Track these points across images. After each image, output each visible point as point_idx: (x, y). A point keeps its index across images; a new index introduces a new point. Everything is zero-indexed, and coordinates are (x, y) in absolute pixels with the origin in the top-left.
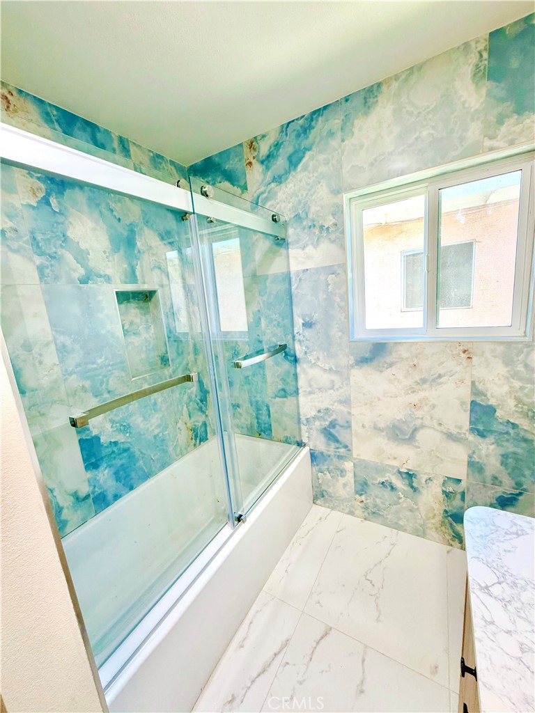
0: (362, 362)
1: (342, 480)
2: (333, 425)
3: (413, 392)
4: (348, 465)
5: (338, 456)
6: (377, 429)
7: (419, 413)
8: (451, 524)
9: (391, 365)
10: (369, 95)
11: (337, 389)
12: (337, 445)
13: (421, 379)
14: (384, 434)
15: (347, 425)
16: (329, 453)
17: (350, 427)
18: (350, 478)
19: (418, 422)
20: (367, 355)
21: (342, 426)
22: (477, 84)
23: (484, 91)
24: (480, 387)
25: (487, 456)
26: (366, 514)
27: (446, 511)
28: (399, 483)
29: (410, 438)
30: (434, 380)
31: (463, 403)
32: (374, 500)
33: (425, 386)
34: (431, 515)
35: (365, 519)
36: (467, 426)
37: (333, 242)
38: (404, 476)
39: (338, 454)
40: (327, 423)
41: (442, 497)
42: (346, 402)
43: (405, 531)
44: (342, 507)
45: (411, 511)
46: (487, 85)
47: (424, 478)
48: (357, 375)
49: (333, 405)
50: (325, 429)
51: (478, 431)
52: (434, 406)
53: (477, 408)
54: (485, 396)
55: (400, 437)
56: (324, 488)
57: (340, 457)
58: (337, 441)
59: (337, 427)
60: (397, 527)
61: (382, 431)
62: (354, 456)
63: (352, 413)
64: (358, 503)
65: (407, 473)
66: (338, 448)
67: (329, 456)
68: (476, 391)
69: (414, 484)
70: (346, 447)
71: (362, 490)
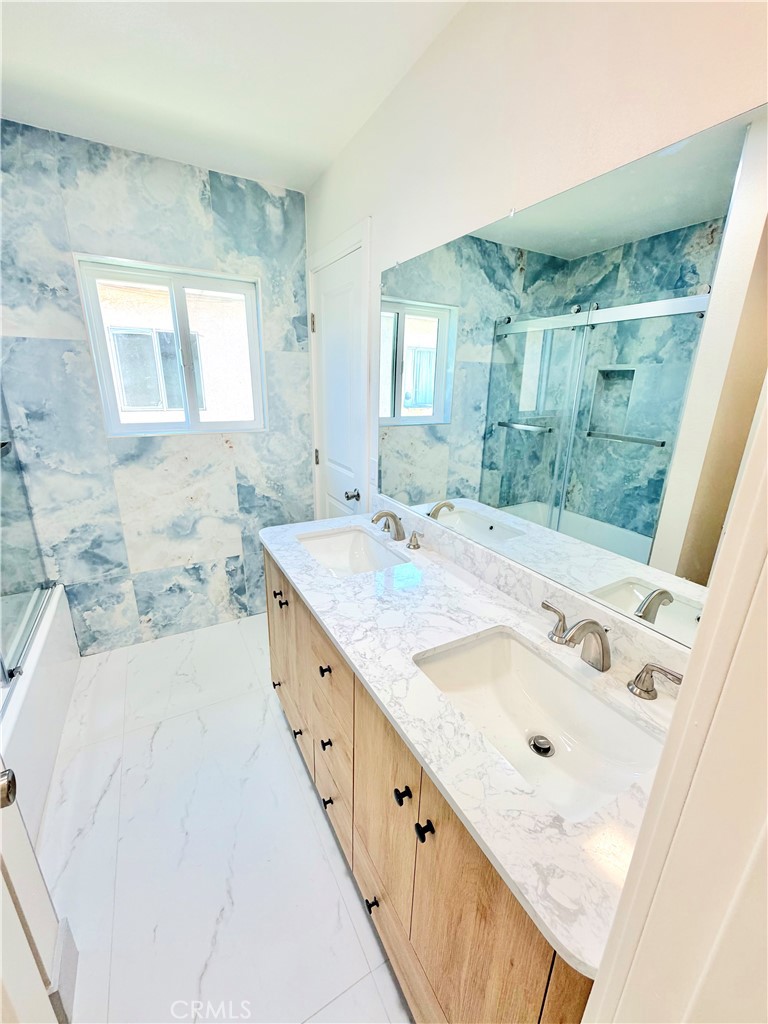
0: (127, 460)
1: (119, 608)
2: (97, 543)
3: (189, 485)
4: (126, 587)
5: (111, 579)
6: (155, 532)
7: (197, 505)
8: (237, 599)
9: (162, 460)
10: (96, 153)
11: (98, 498)
12: (107, 567)
13: (195, 471)
14: (165, 535)
15: (117, 538)
16: (96, 581)
17: (122, 539)
18: (130, 600)
19: (197, 515)
20: (133, 452)
21: (109, 542)
22: (205, 208)
23: (211, 219)
24: (242, 471)
25: (254, 528)
26: (156, 632)
27: (231, 589)
28: (187, 582)
29: (191, 533)
30: (205, 470)
31: (231, 488)
32: (163, 612)
33: (199, 477)
34: (220, 599)
35: (156, 638)
36: (237, 507)
37: (66, 309)
38: (191, 572)
39: (109, 577)
40: (89, 543)
41: (226, 577)
42: (113, 510)
43: (199, 627)
44: (125, 639)
45: (203, 604)
46: (212, 215)
47: (208, 567)
48: (123, 475)
49: (93, 518)
50: (86, 552)
51: (245, 508)
52: (209, 495)
53: (242, 490)
54: (246, 478)
55: (182, 533)
56: (93, 629)
57: (114, 581)
58: (105, 561)
59: (104, 544)
60: (191, 627)
61: (162, 533)
62: (132, 572)
63: (123, 522)
64: (146, 624)
65: (194, 568)
66: (108, 571)
67: (97, 585)
68: (240, 477)
69: (202, 577)
70: (120, 565)
71: (147, 608)
